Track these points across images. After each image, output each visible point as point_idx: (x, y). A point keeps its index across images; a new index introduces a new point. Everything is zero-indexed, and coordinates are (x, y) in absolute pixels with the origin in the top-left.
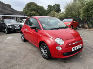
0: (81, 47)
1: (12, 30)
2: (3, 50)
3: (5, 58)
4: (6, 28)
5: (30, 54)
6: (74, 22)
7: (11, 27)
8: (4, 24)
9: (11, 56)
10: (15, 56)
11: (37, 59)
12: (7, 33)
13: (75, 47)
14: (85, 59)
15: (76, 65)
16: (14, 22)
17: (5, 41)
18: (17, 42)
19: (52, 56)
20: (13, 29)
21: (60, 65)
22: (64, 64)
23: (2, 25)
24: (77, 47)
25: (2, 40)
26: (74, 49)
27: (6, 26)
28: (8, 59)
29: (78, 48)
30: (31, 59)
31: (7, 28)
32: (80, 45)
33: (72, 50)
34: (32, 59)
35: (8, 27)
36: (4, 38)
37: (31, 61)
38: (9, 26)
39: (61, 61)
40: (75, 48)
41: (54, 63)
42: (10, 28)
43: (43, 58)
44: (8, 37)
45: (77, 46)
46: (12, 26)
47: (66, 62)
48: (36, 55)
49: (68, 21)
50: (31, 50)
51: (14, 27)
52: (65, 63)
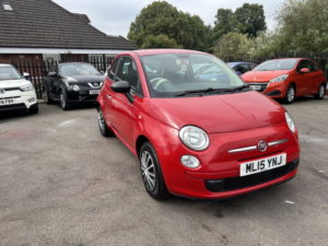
0: (284, 163)
1: (81, 99)
2: (36, 159)
3: (32, 183)
4: (64, 91)
5: (108, 178)
6: (303, 70)
7: (76, 88)
8: (58, 77)
9: (50, 180)
10: (62, 180)
11: (126, 194)
12: (66, 109)
13: (255, 162)
14: (301, 212)
15: (253, 230)
16: (87, 72)
17: (52, 131)
18: (84, 136)
19: (169, 189)
20: (83, 95)
21: (193, 223)
22: (211, 221)
23: (52, 82)
24: (266, 163)
25: (44, 129)
26: (248, 168)
27: (64, 84)
28: (38, 188)
29: (267, 168)
30: (105, 192)
31: (67, 91)
32: (278, 156)
33: (243, 173)
34: (109, 194)
35: (69, 88)
36: (51, 123)
37: (103, 200)
38: (71, 84)
39: (204, 210)
40: (256, 167)
41: (176, 214)
42: (73, 92)
43: (147, 194)
44: (65, 120)
45: (266, 159)
46: (79, 84)
47: (219, 215)
48: (128, 182)
49: (279, 66)
50: (118, 164)
51: (85, 88)
52: (216, 219)
